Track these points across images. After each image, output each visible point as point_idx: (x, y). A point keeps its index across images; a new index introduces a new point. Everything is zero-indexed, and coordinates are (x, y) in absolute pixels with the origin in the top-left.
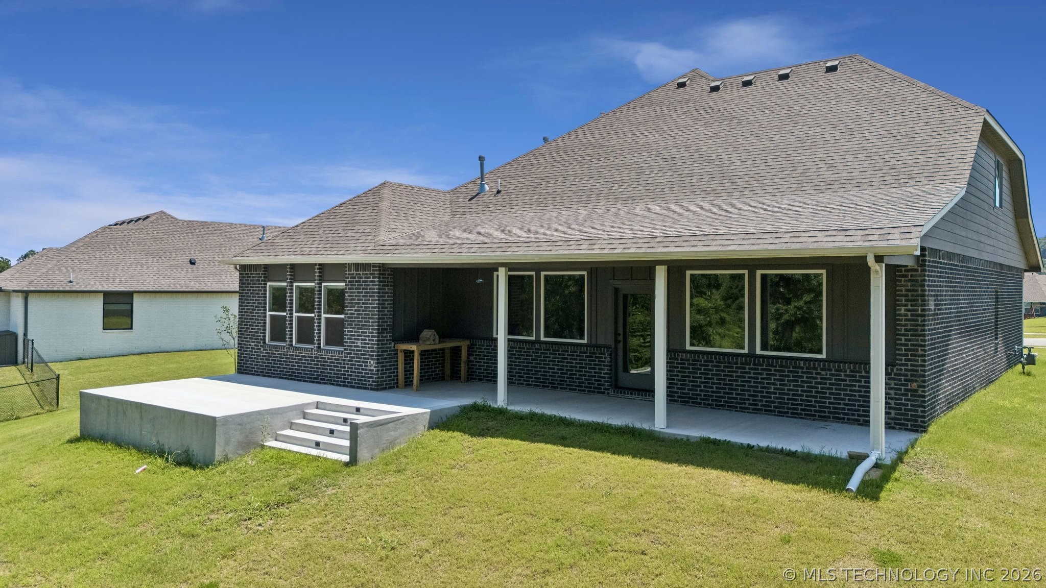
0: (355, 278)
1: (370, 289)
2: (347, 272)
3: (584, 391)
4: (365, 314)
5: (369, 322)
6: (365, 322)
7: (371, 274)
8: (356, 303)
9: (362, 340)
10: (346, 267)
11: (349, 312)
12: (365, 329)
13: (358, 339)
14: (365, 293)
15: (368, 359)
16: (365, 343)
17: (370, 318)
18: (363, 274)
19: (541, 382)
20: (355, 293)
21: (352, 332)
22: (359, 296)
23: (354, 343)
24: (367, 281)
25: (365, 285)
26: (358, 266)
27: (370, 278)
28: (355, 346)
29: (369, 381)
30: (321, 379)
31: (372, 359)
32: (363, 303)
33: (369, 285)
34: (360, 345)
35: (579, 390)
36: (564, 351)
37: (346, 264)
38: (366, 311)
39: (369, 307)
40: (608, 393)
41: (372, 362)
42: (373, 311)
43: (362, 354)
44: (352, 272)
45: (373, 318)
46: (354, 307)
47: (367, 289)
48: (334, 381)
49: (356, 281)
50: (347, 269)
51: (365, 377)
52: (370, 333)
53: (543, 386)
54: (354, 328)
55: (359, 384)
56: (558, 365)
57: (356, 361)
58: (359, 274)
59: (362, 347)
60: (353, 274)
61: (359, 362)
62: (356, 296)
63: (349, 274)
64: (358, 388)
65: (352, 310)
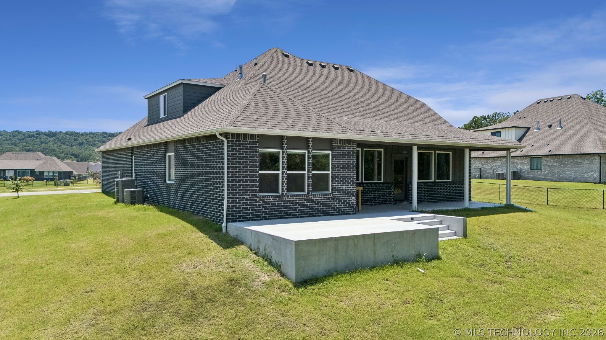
0: (340, 148)
1: (351, 155)
2: (335, 145)
3: (384, 204)
4: (348, 170)
5: (350, 175)
6: (348, 175)
7: (351, 146)
8: (341, 164)
9: (346, 185)
10: (334, 141)
11: (336, 169)
12: (348, 179)
13: (344, 185)
14: (347, 157)
15: (351, 196)
16: (348, 187)
17: (351, 172)
18: (346, 146)
19: (366, 203)
20: (340, 157)
21: (339, 181)
22: (344, 159)
23: (341, 188)
24: (349, 151)
25: (347, 153)
26: (343, 141)
27: (351, 149)
28: (341, 190)
29: (351, 209)
30: (316, 214)
31: (353, 196)
32: (346, 164)
33: (350, 153)
34: (345, 189)
35: (382, 204)
36: (379, 187)
37: (334, 139)
38: (348, 168)
39: (350, 166)
40: (393, 203)
41: (353, 198)
42: (354, 168)
43: (346, 194)
44: (338, 145)
45: (354, 172)
46: (340, 166)
47: (348, 155)
48: (326, 213)
49: (341, 151)
50: (335, 143)
51: (349, 207)
52: (351, 181)
53: (367, 205)
54: (340, 179)
55: (344, 212)
56: (373, 194)
57: (342, 199)
58: (343, 146)
59: (346, 190)
60: (339, 146)
61: (345, 199)
62: (341, 159)
63: (336, 146)
64: (344, 214)
65: (339, 168)
